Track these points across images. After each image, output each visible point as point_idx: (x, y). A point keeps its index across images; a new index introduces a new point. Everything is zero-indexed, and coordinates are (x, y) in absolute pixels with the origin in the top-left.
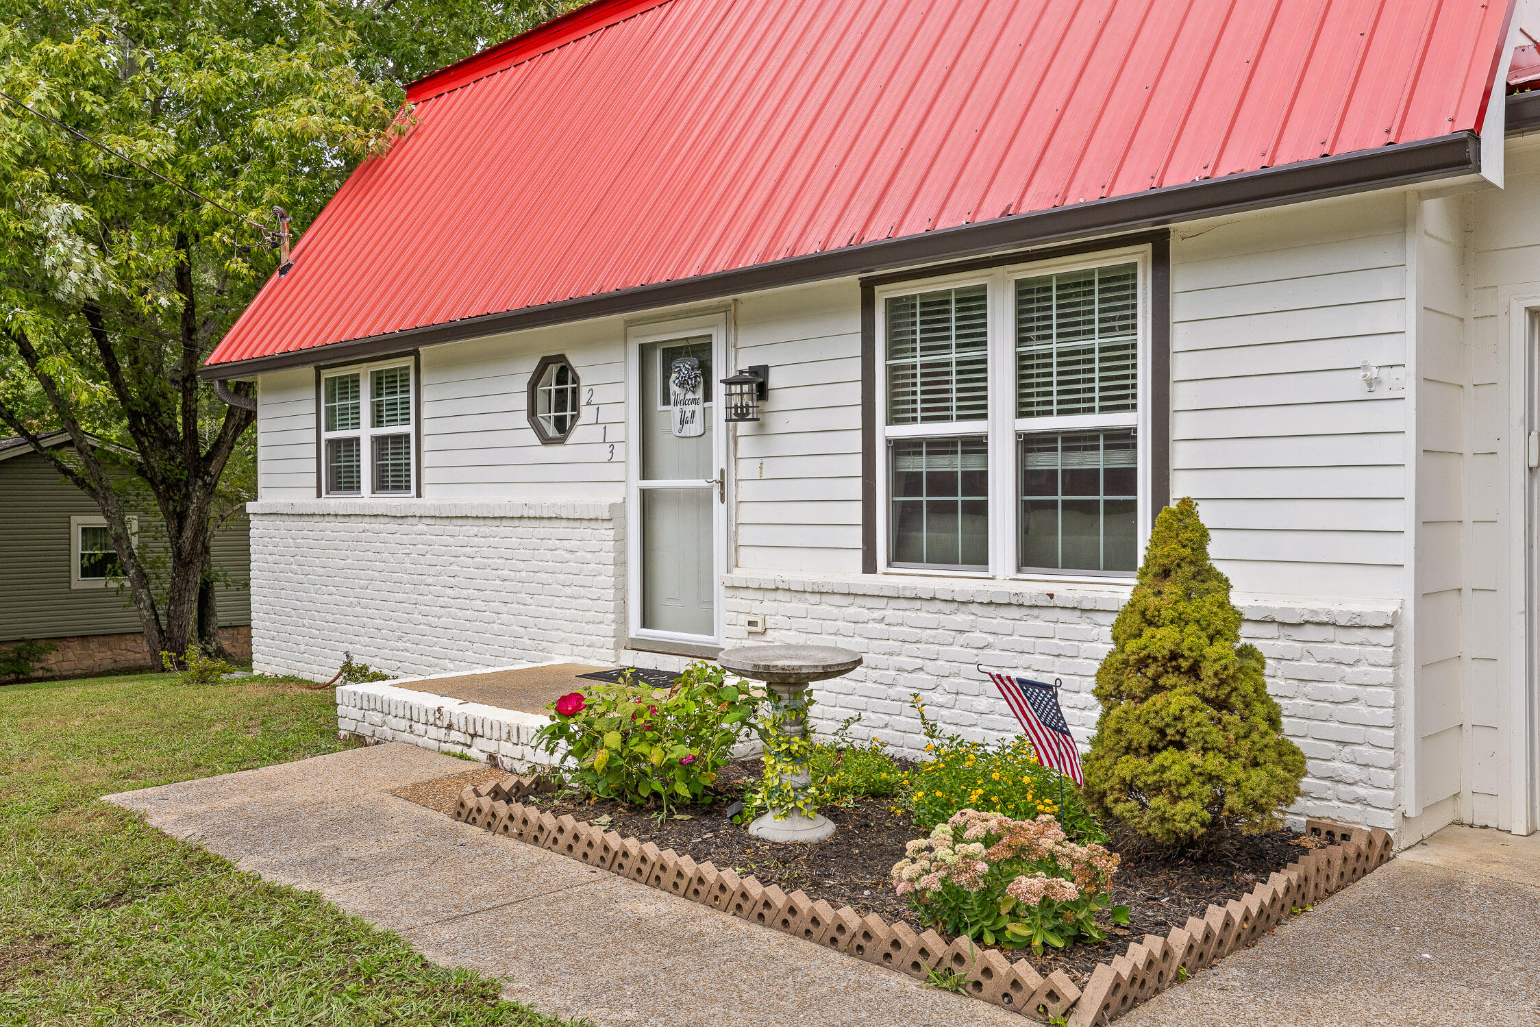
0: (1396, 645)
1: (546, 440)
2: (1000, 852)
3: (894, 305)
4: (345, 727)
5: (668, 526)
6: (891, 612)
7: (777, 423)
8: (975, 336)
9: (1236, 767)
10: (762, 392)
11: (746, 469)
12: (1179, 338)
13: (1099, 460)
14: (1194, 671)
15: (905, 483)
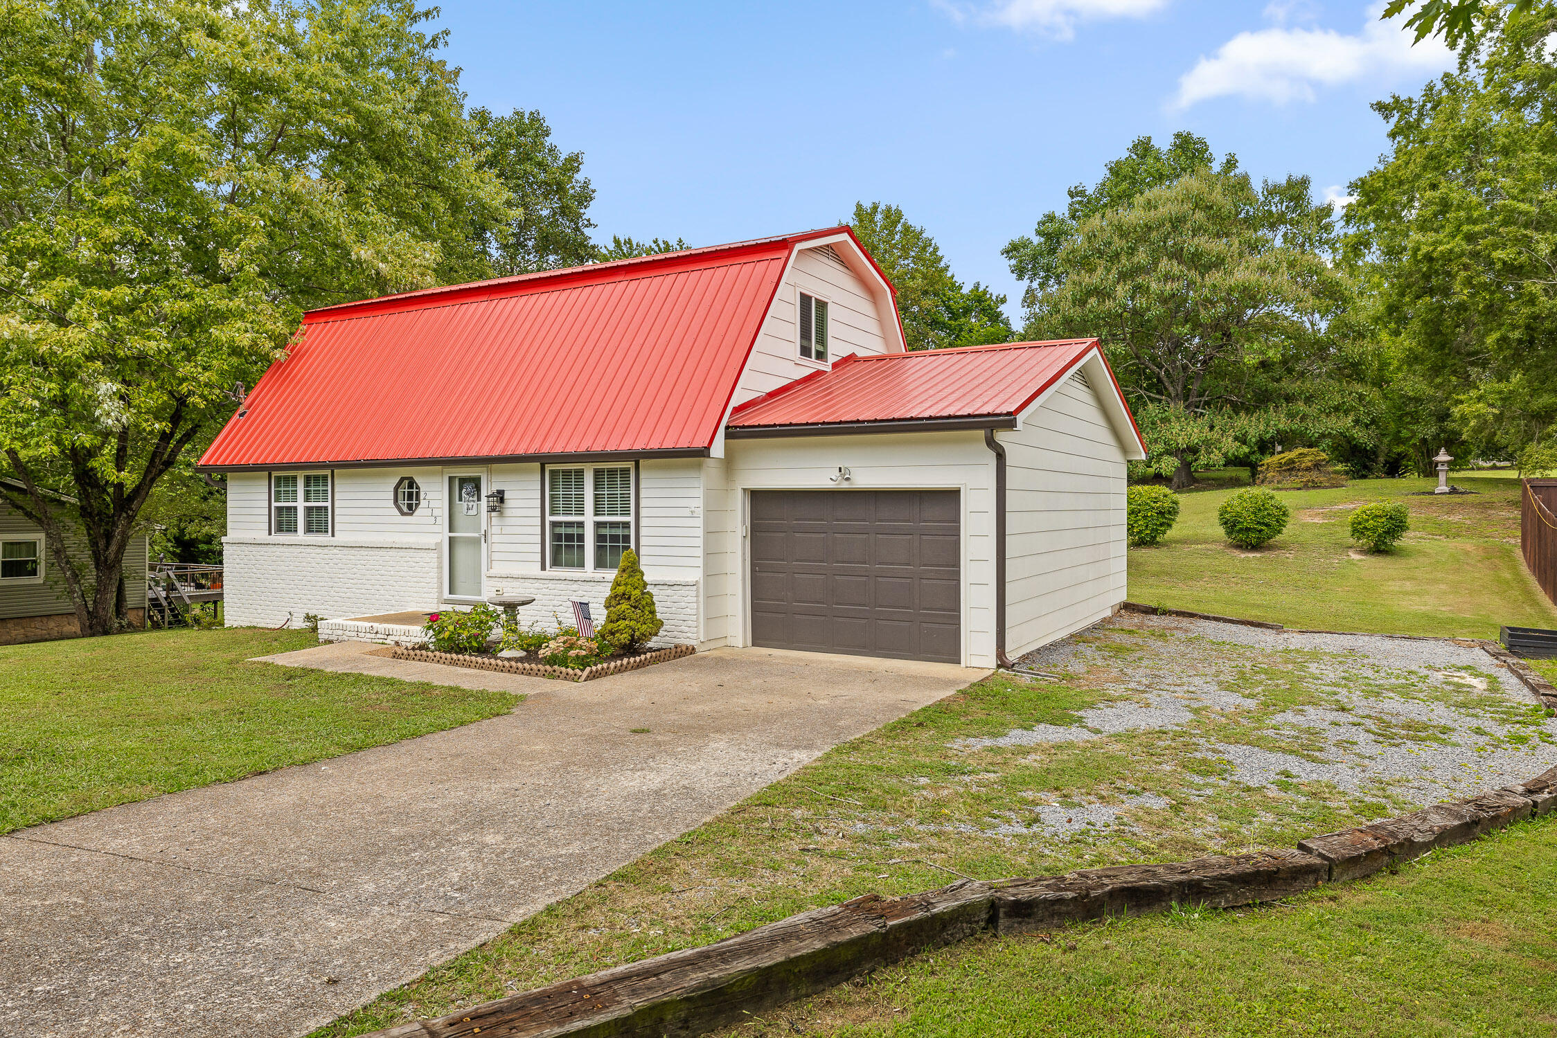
0: (697, 590)
1: (403, 514)
2: (568, 645)
3: (552, 472)
4: (322, 637)
5: (462, 553)
6: (551, 585)
7: (508, 512)
8: (580, 486)
9: (639, 625)
10: (502, 500)
11: (495, 530)
12: (643, 494)
13: (620, 532)
14: (629, 598)
15: (557, 537)
